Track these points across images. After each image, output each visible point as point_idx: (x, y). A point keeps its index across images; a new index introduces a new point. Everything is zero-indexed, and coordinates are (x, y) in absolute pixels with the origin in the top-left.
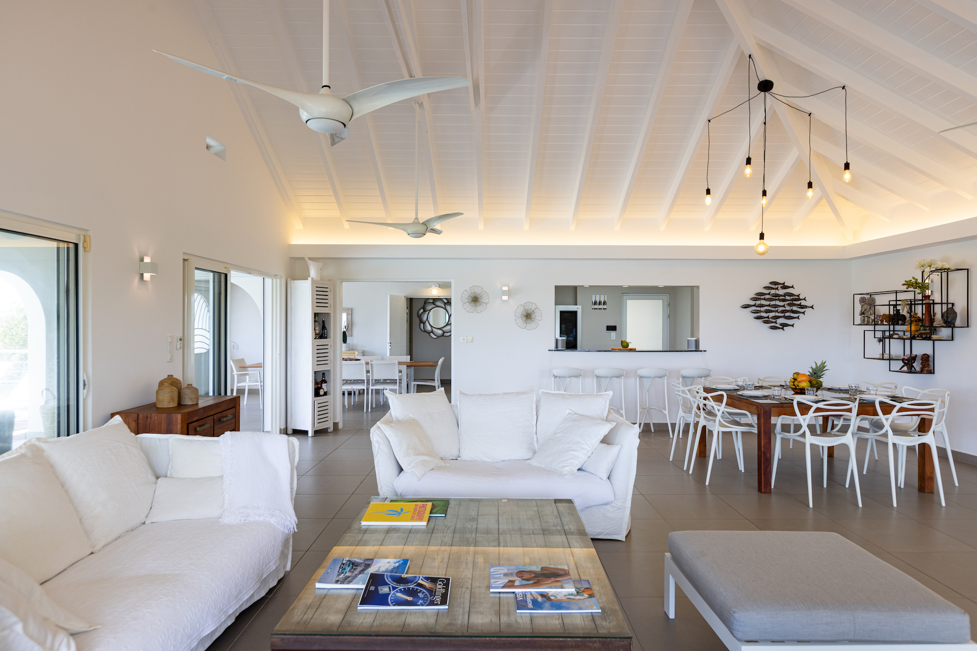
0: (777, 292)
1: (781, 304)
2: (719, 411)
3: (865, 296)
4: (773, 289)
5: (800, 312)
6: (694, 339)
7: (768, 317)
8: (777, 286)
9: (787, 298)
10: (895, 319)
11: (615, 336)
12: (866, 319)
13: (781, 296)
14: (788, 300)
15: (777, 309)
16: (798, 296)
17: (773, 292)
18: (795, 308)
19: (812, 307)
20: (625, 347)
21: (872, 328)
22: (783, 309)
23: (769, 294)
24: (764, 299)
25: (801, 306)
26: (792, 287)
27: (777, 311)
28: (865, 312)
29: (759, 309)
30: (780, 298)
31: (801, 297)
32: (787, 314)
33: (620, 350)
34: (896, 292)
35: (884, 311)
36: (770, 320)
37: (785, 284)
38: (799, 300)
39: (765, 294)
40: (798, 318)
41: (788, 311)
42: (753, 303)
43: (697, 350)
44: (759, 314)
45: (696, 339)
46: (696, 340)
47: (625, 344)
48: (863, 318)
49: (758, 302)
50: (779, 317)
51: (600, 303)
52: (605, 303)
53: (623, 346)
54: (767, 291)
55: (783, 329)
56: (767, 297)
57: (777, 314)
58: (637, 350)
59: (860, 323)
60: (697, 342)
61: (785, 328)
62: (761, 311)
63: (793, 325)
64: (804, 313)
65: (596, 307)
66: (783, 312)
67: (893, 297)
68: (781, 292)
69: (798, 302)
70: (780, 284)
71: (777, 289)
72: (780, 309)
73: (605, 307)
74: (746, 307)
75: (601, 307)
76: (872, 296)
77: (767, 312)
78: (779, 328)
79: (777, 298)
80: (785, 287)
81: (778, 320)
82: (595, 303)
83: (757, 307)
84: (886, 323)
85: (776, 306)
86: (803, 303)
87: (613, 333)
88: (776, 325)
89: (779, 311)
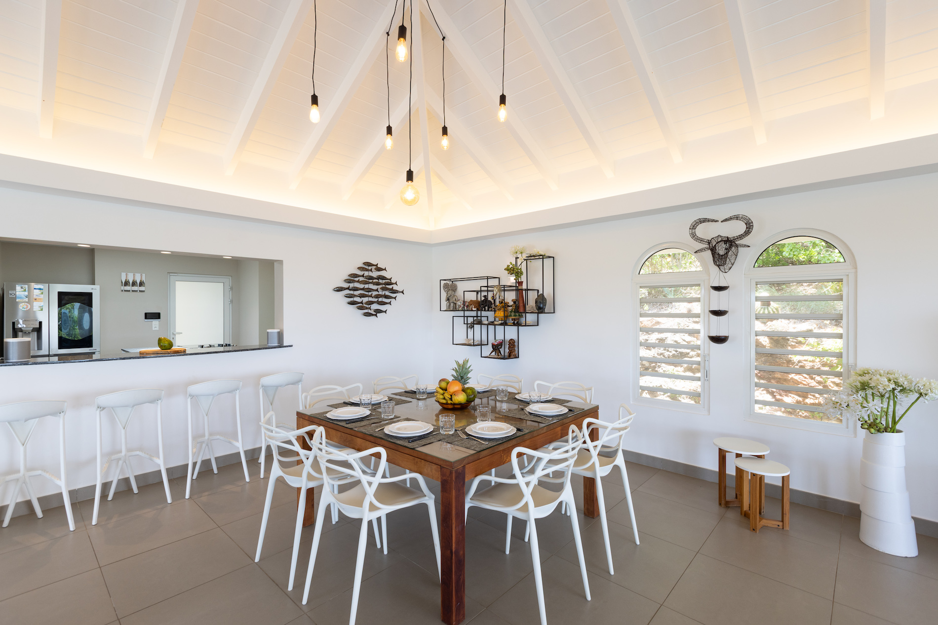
0: (371, 274)
1: (375, 287)
2: (370, 484)
3: (448, 282)
4: (367, 270)
5: (391, 298)
6: (276, 331)
7: (362, 303)
8: (370, 268)
9: (381, 281)
10: (484, 304)
11: (157, 326)
12: (452, 304)
13: (375, 279)
14: (382, 284)
15: (370, 293)
16: (390, 279)
17: (366, 273)
18: (387, 293)
19: (402, 292)
20: (166, 348)
21: (461, 313)
22: (377, 293)
23: (363, 276)
24: (358, 281)
25: (393, 290)
26: (385, 269)
27: (371, 296)
28: (450, 298)
29: (352, 292)
30: (374, 281)
31: (393, 281)
32: (380, 300)
33: (156, 355)
34: (488, 278)
35: (472, 297)
36: (364, 305)
37: (378, 266)
38: (391, 284)
39: (359, 276)
40: (390, 303)
41: (381, 296)
42: (346, 285)
43: (281, 346)
44: (352, 299)
45: (279, 330)
46: (279, 333)
47: (166, 344)
48: (448, 304)
49: (352, 285)
50: (372, 303)
51: (134, 284)
52: (141, 284)
53: (161, 346)
54: (360, 273)
55: (376, 315)
56: (361, 279)
57: (371, 299)
58: (187, 352)
59: (445, 309)
60: (280, 335)
61: (378, 314)
62: (355, 296)
63: (385, 312)
64: (395, 298)
65: (127, 288)
66: (377, 296)
67: (484, 283)
68: (375, 274)
69: (390, 287)
70: (374, 265)
71: (371, 270)
72: (375, 293)
73: (142, 288)
74: (339, 289)
75: (135, 288)
76: (454, 282)
77: (362, 296)
78: (373, 315)
79: (371, 281)
80: (379, 269)
81: (372, 305)
82: (126, 283)
83: (350, 290)
84: (475, 309)
85: (370, 290)
86: (395, 287)
87: (155, 323)
88: (370, 311)
89: (373, 296)
